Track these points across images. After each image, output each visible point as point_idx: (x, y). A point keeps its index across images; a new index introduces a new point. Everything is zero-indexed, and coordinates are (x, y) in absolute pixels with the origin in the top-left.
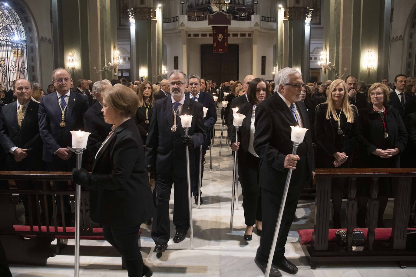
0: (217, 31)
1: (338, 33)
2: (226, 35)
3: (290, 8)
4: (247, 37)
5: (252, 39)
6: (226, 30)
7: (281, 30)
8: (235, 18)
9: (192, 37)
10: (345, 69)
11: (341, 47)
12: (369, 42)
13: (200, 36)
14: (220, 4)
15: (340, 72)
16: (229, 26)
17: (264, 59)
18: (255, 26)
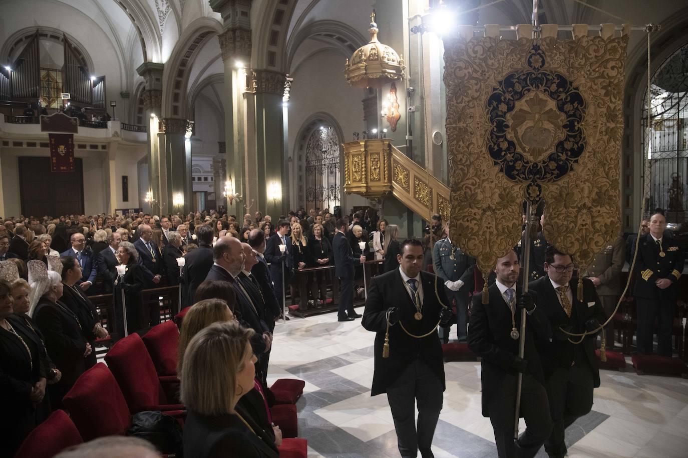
0: (55, 143)
2: (70, 147)
3: (166, 119)
4: (100, 149)
5: (107, 153)
6: (70, 140)
7: (155, 145)
8: (83, 124)
9: (11, 145)
10: (253, 200)
11: (247, 179)
12: (273, 174)
13: (25, 146)
14: (49, 98)
15: (248, 203)
16: (75, 134)
17: (125, 180)
18: (114, 136)
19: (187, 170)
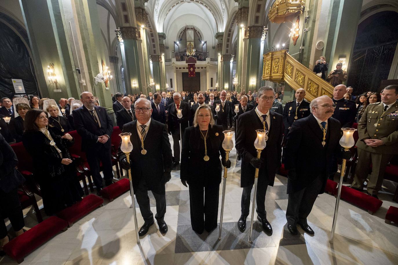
0: (190, 66)
1: (241, 71)
2: (194, 68)
3: (224, 55)
4: (204, 69)
5: (206, 70)
6: (194, 66)
7: (220, 66)
8: (198, 60)
9: (178, 69)
10: (244, 85)
11: (242, 77)
12: (253, 74)
13: (182, 69)
14: (190, 52)
15: (242, 87)
16: (196, 64)
17: (212, 79)
18: (208, 63)
19: (231, 75)
